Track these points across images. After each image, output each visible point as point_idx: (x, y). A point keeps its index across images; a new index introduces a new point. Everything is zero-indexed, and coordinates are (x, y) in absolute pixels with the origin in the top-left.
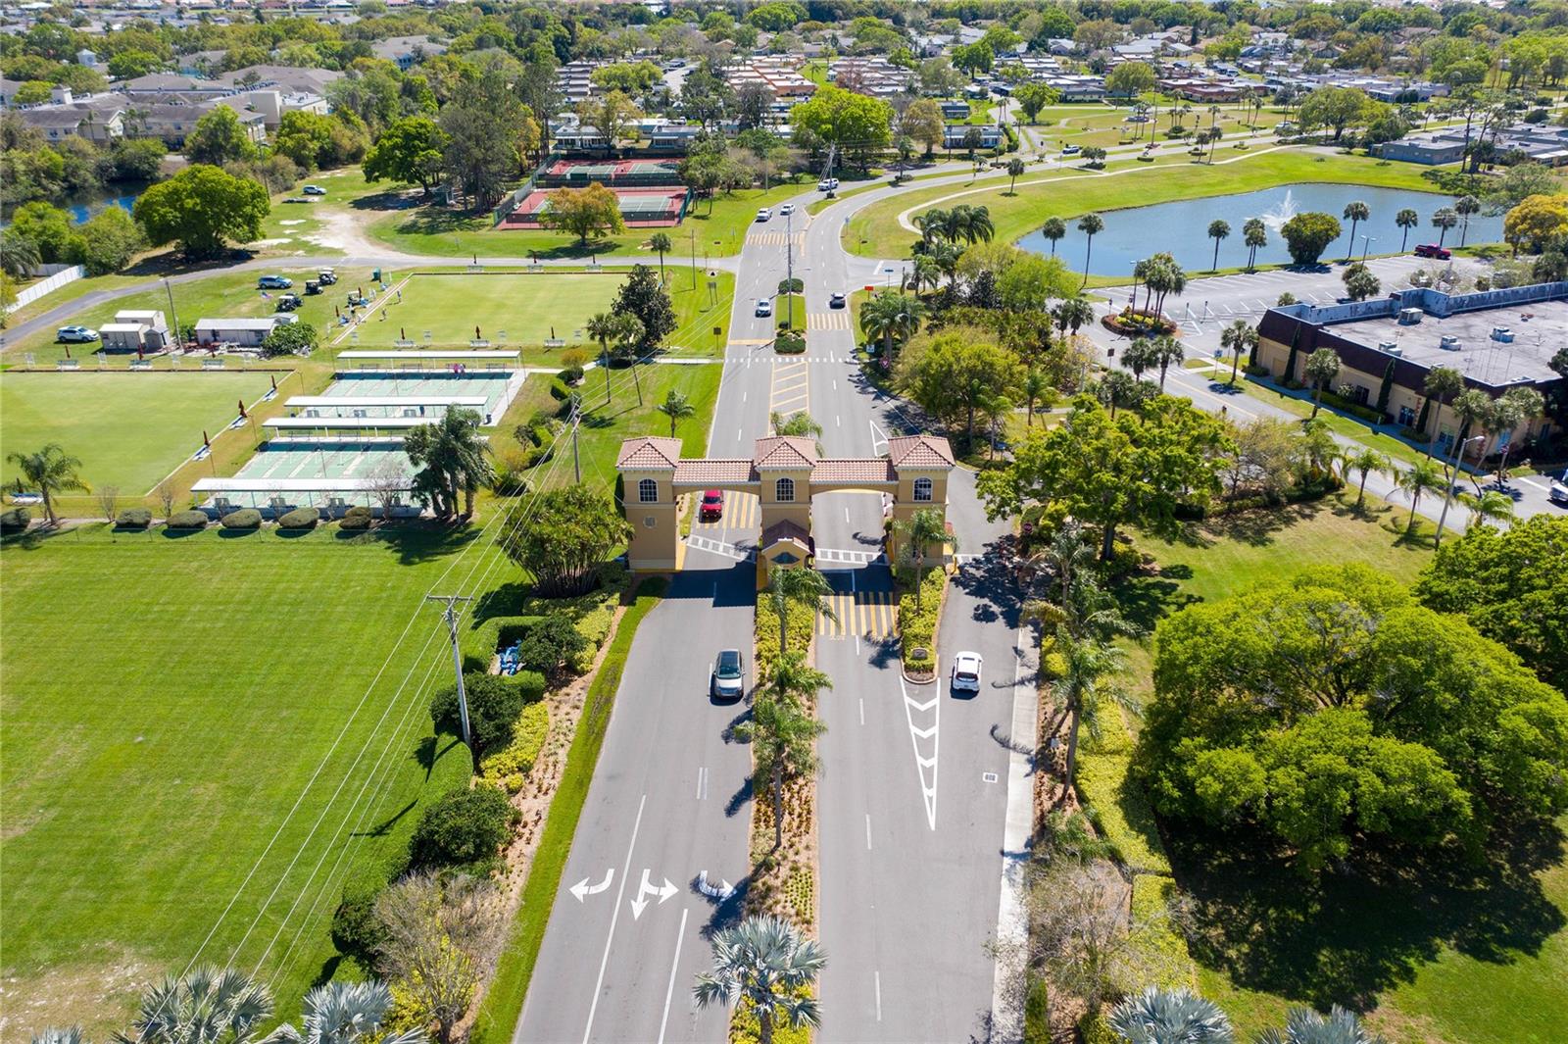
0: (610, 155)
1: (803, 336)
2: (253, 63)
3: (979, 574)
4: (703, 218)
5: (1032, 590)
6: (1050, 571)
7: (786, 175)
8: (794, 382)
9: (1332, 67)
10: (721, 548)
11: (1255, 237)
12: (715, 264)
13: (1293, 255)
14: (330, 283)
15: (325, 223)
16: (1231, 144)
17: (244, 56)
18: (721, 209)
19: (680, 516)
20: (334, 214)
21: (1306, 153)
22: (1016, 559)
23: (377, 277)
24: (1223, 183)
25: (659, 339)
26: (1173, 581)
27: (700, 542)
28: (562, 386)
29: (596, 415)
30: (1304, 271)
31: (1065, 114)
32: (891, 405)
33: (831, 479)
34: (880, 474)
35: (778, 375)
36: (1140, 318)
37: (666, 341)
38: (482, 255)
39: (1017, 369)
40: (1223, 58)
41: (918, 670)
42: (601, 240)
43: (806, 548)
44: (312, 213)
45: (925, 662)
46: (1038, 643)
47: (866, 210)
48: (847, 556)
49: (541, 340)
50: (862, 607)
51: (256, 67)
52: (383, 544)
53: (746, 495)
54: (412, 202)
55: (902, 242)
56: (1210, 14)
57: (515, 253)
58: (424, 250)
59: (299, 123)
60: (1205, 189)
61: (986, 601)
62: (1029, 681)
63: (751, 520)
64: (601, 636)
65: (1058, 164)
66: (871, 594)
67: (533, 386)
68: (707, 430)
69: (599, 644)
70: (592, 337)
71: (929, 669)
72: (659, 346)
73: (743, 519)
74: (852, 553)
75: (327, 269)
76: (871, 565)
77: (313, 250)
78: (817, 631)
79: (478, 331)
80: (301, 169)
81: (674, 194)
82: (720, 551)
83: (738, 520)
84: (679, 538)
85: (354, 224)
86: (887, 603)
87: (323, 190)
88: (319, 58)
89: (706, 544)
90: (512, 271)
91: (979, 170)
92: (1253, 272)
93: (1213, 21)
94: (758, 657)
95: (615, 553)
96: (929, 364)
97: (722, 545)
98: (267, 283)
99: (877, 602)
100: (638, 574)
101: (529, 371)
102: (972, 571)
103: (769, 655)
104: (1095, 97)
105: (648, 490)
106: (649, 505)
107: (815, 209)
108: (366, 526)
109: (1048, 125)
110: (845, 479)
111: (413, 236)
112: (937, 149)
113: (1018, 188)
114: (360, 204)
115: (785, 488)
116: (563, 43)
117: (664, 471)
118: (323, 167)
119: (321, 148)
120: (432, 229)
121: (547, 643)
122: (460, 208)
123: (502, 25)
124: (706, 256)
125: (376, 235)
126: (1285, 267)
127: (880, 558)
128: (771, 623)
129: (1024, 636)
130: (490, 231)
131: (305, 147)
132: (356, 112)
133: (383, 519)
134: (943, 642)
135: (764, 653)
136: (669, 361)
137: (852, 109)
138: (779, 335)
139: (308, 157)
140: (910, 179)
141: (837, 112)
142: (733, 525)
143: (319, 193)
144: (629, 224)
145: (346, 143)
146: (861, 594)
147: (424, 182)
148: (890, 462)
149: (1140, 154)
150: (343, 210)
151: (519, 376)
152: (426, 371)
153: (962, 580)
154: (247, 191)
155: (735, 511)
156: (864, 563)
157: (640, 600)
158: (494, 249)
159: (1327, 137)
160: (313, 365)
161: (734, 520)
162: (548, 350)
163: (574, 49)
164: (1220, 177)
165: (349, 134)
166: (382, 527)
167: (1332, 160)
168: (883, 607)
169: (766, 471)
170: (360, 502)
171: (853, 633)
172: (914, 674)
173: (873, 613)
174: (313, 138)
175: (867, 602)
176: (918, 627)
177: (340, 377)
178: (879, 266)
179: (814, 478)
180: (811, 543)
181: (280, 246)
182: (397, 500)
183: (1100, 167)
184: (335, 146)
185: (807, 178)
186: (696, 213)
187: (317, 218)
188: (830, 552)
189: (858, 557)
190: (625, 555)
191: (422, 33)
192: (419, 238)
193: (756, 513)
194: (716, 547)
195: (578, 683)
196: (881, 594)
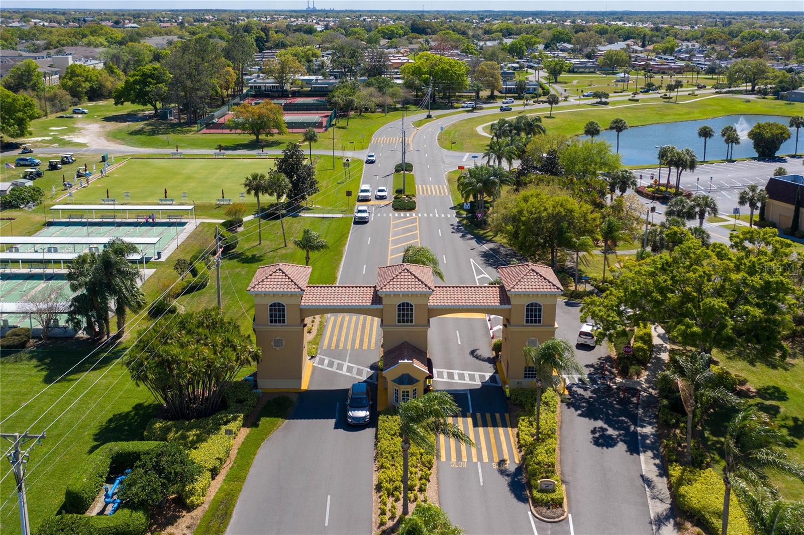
0: (284, 94)
1: (414, 199)
2: (63, 45)
3: (587, 394)
4: (343, 128)
5: (640, 411)
6: (653, 392)
7: (399, 106)
8: (408, 230)
9: (733, 57)
10: (345, 368)
11: (731, 138)
12: (349, 154)
13: (757, 151)
14: (68, 163)
15: (80, 129)
16: (687, 93)
17: (58, 42)
18: (355, 123)
19: (308, 338)
20: (88, 124)
21: (736, 98)
22: (619, 380)
23: (104, 159)
24: (688, 113)
25: (303, 198)
26: (773, 403)
27: (326, 362)
28: (223, 231)
29: (249, 254)
30: (768, 161)
31: (575, 79)
32: (486, 247)
33: (448, 303)
34: (492, 298)
35: (396, 226)
36: (664, 189)
37: (309, 200)
38: (184, 147)
39: (590, 216)
40: (665, 53)
41: (547, 505)
42: (270, 138)
43: (425, 370)
44: (74, 123)
45: (553, 496)
46: (664, 472)
47: (454, 125)
48: (462, 377)
49: (213, 199)
50: (481, 430)
51: (64, 48)
52: (34, 362)
53: (369, 318)
54: (144, 118)
55: (481, 143)
56: (650, 33)
57: (210, 147)
58: (143, 144)
59: (78, 71)
60: (677, 117)
61: (600, 424)
62: (667, 518)
63: (373, 341)
64: (217, 463)
65: (578, 102)
66: (488, 416)
67: (201, 232)
68: (338, 265)
69: (214, 472)
70: (249, 192)
71: (558, 504)
72: (303, 203)
73: (366, 340)
74: (466, 373)
75: (68, 154)
76: (485, 385)
77: (64, 143)
78: (438, 457)
79: (166, 192)
80: (75, 99)
81: (324, 115)
82: (344, 372)
83: (362, 341)
84: (306, 358)
85: (101, 130)
86: (504, 425)
87: (86, 111)
88: (106, 43)
89: (331, 364)
90: (202, 157)
91: (527, 105)
92: (733, 161)
93: (652, 36)
94: (379, 488)
95: (242, 374)
96: (520, 212)
97: (346, 364)
98: (22, 163)
99: (495, 425)
100: (265, 394)
101: (199, 221)
102: (580, 391)
103: (389, 486)
104: (592, 70)
105: (277, 312)
106: (278, 327)
107: (419, 124)
108: (22, 345)
109: (566, 83)
110: (462, 303)
111: (138, 136)
112: (496, 93)
113: (554, 114)
114: (108, 119)
115: (405, 311)
116: (261, 41)
117: (292, 295)
118: (91, 99)
119: (91, 87)
120: (153, 133)
121: (154, 476)
122: (176, 121)
123: (225, 31)
124: (343, 149)
125: (113, 136)
126: (754, 159)
127: (492, 378)
128: (392, 448)
129: (647, 463)
130: (195, 134)
131: (80, 86)
132: (119, 67)
133: (40, 339)
134: (567, 470)
135: (385, 485)
136: (312, 215)
137: (443, 65)
138: (396, 198)
139: (81, 92)
140: (481, 108)
141: (432, 67)
142: (357, 346)
143: (83, 113)
144: (290, 131)
145: (109, 85)
146: (478, 415)
147: (155, 106)
148: (502, 289)
149: (630, 97)
150: (96, 122)
151: (192, 225)
152: (120, 220)
153: (573, 401)
154: (21, 102)
155: (359, 333)
156: (477, 383)
157: (264, 421)
158: (194, 144)
159: (746, 91)
160: (33, 216)
161: (358, 341)
162: (219, 206)
163: (268, 44)
164: (686, 110)
165: (111, 79)
166: (38, 347)
167: (755, 102)
168: (501, 430)
169: (388, 295)
170: (25, 324)
171: (475, 460)
172: (544, 510)
173: (492, 436)
174: (86, 80)
175: (485, 425)
176: (541, 455)
177: (50, 224)
178: (466, 157)
179: (432, 302)
180: (429, 364)
181: (43, 141)
182: (56, 321)
183: (606, 103)
184: (101, 86)
185: (413, 107)
186: (338, 125)
187: (75, 126)
188: (445, 371)
189: (472, 378)
190: (255, 375)
191: (176, 34)
192: (143, 138)
193: (377, 335)
194: (340, 367)
195: (186, 519)
196: (498, 415)
